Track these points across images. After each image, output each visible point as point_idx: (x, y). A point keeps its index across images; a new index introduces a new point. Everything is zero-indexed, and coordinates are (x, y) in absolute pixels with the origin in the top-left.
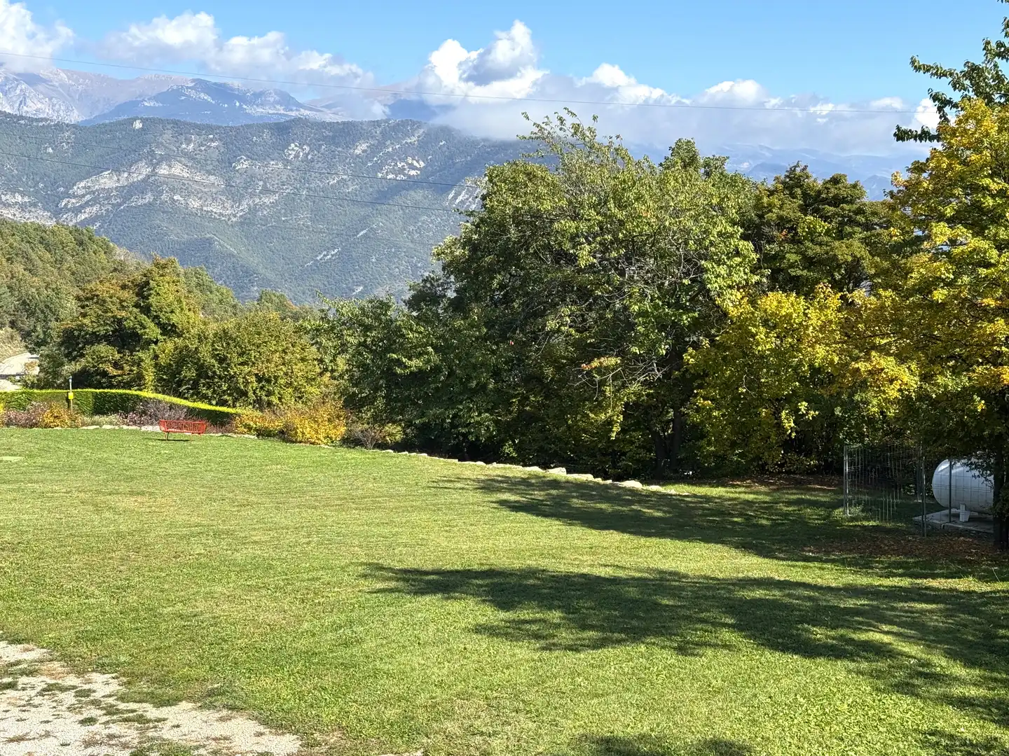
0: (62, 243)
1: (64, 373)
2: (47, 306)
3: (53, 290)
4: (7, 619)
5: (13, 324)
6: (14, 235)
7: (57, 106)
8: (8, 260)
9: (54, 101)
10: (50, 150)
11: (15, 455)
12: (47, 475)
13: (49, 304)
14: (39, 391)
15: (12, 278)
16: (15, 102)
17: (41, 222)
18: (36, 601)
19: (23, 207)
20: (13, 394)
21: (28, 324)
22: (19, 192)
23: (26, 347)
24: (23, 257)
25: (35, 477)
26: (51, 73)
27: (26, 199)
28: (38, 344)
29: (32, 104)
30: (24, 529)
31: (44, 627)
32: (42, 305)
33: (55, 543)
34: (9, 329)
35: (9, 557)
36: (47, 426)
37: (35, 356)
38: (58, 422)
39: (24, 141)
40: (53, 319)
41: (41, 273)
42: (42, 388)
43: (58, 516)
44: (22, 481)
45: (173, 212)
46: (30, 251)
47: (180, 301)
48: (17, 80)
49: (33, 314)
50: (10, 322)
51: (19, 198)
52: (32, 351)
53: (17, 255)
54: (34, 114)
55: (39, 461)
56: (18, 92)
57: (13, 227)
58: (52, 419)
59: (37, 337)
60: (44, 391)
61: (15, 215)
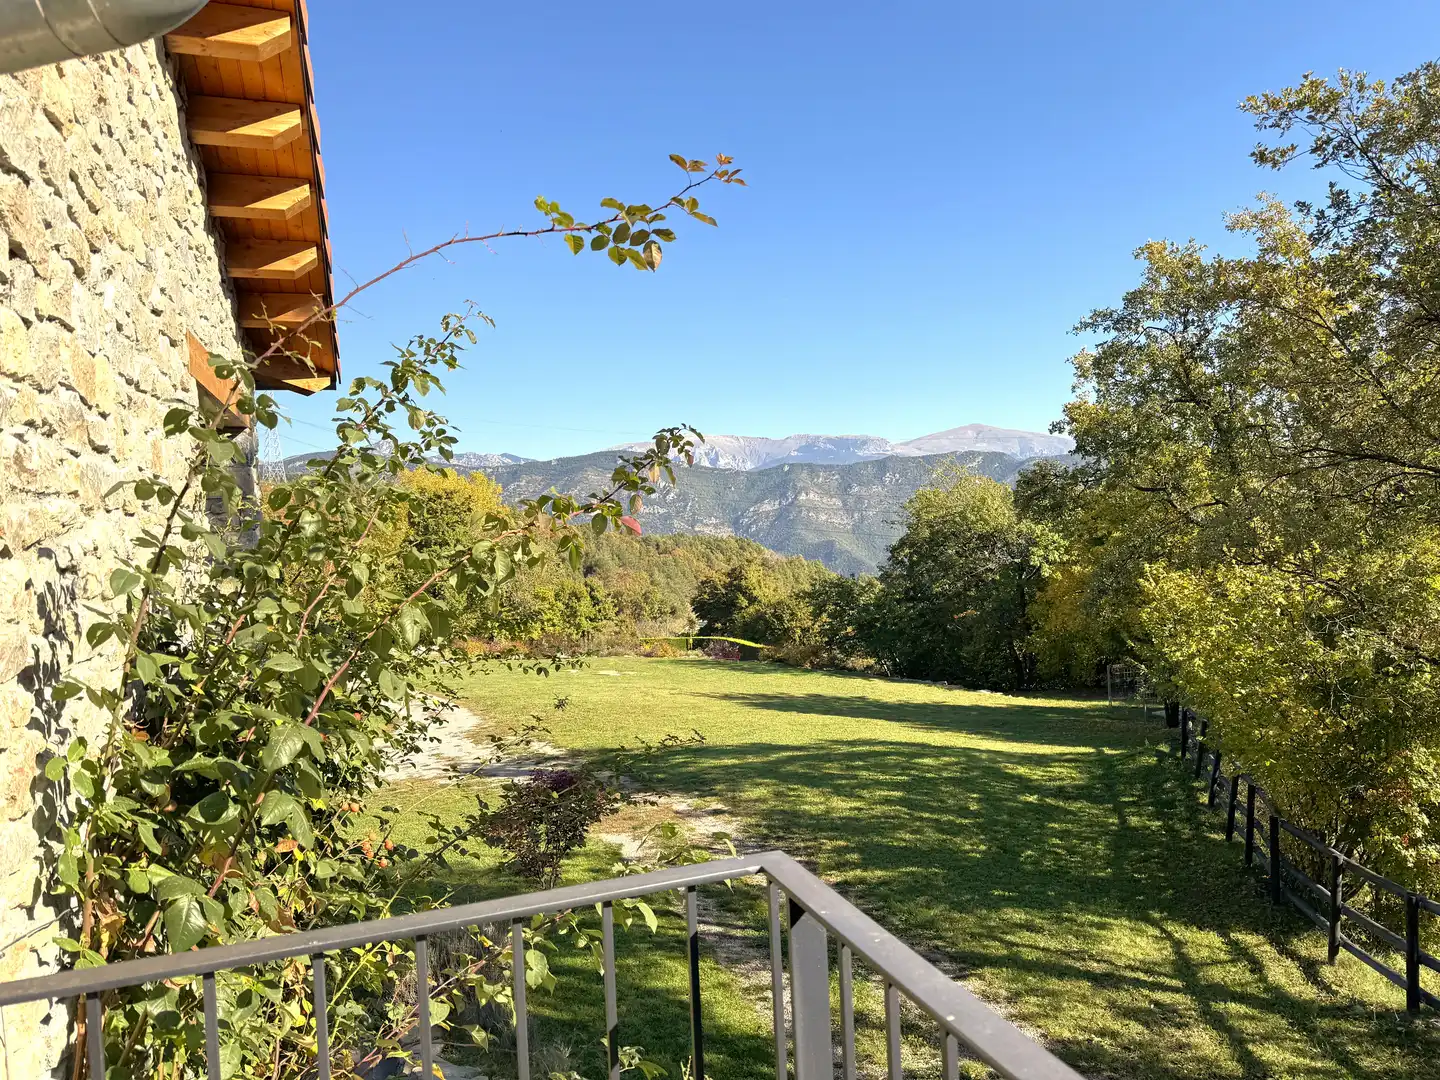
7: (737, 460)
9: (736, 457)
10: (732, 489)
22: (714, 516)
27: (718, 521)
29: (722, 460)
39: (717, 484)
45: (808, 524)
47: (759, 582)
51: (713, 520)
56: (714, 453)
61: (709, 531)
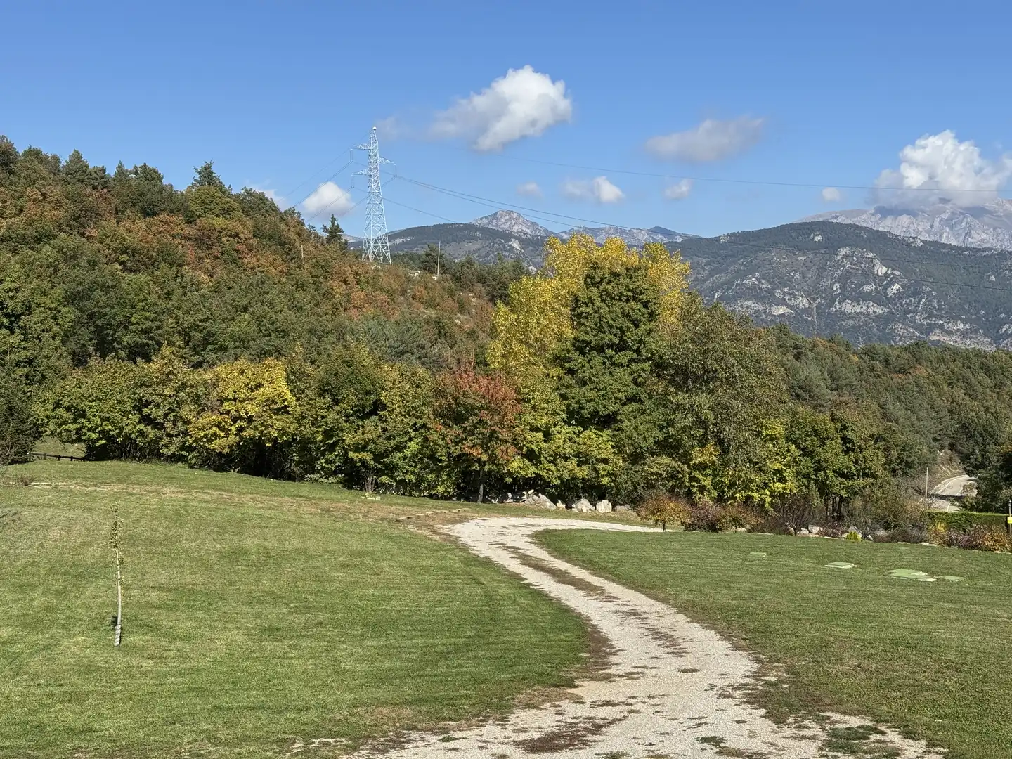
0: (1002, 368)
1: (1002, 496)
2: (986, 430)
3: (992, 414)
4: (953, 738)
5: (952, 447)
6: (955, 361)
7: (1002, 235)
8: (949, 384)
9: (999, 230)
10: (993, 278)
11: (956, 575)
12: (987, 598)
13: (988, 428)
14: (978, 513)
15: (952, 402)
16: (961, 235)
17: (982, 348)
18: (981, 725)
19: (964, 334)
20: (953, 515)
21: (966, 447)
22: (962, 320)
23: (965, 469)
24: (963, 382)
25: (976, 599)
26: (997, 204)
27: (967, 327)
28: (977, 467)
29: (976, 236)
30: (967, 650)
31: (989, 753)
32: (981, 429)
33: (998, 669)
34: (949, 451)
35: (953, 676)
36: (987, 549)
37: (973, 478)
38: (998, 546)
39: (968, 270)
40: (991, 443)
41: (980, 397)
42: (981, 511)
43: (1000, 641)
44: (963, 602)
46: (971, 375)
48: (963, 214)
49: (972, 437)
50: (949, 444)
51: (961, 326)
52: (970, 473)
53: (957, 380)
54: (979, 245)
55: (980, 583)
56: (963, 225)
57: (954, 353)
58: (992, 543)
59: (976, 459)
60: (983, 514)
61: (956, 342)
